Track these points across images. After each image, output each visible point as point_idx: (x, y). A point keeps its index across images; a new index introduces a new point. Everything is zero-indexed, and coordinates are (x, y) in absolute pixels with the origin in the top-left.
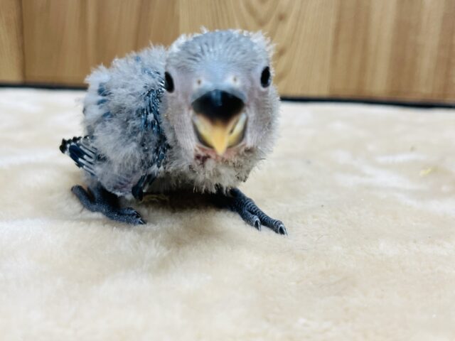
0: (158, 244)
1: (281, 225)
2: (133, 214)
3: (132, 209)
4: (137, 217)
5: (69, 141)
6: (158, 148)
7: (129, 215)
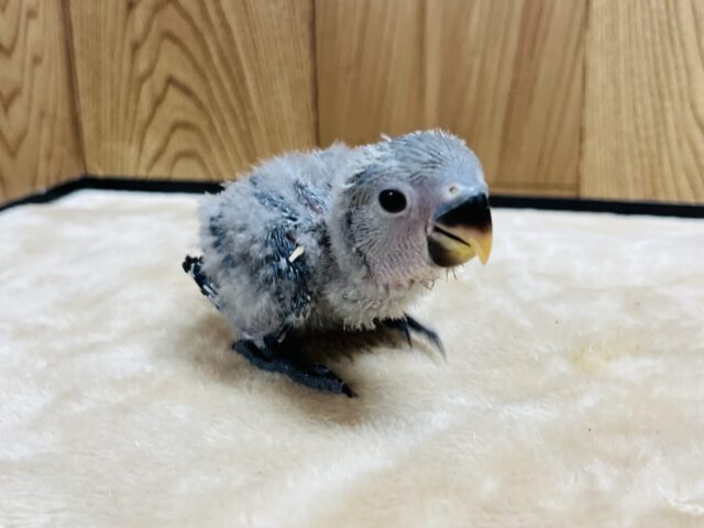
5: (195, 260)
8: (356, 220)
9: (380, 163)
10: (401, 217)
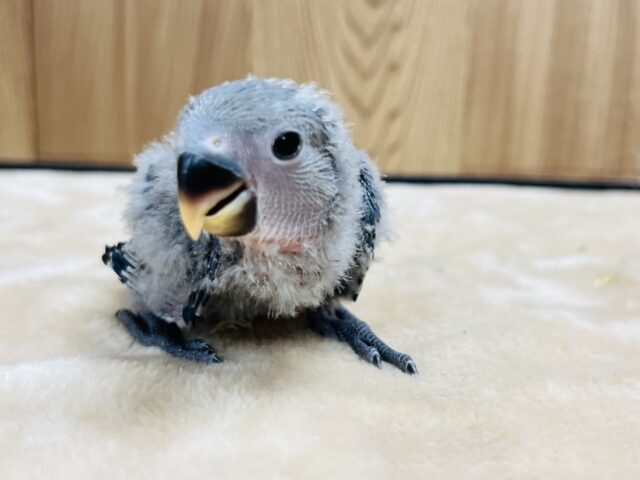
0: (243, 391)
1: (409, 362)
2: (204, 349)
3: (202, 341)
4: (210, 353)
6: (209, 253)
7: (199, 350)
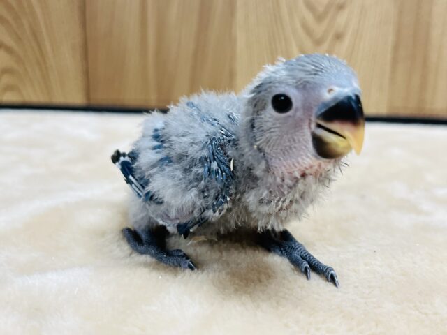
1: (332, 272)
5: (124, 155)
6: (218, 195)
8: (257, 124)
9: (274, 75)
10: (289, 116)
